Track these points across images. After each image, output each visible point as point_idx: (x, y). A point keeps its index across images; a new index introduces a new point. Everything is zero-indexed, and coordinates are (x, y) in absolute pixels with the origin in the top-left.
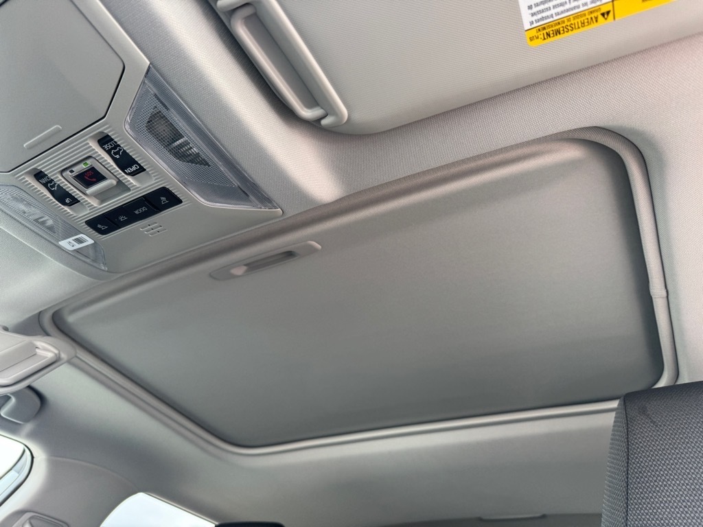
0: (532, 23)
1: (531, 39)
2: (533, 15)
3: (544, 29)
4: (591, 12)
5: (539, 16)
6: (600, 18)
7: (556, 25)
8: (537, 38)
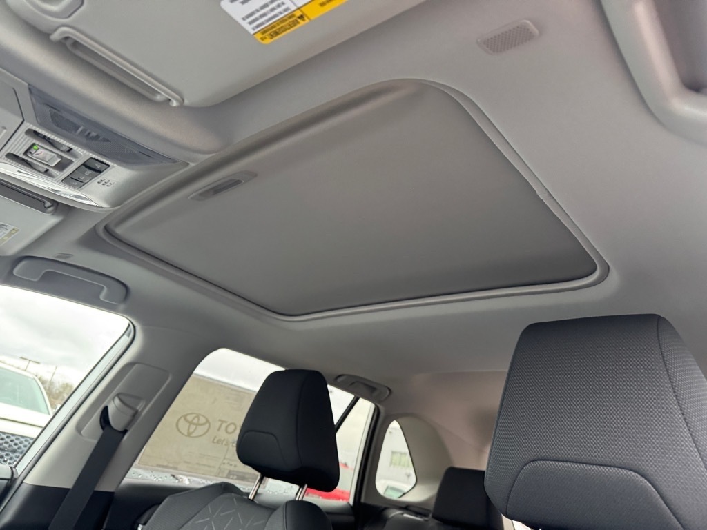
0: (254, 29)
1: (262, 39)
2: (250, 23)
3: (265, 32)
4: (290, 17)
5: (256, 24)
6: (299, 20)
7: (272, 28)
8: (265, 38)
